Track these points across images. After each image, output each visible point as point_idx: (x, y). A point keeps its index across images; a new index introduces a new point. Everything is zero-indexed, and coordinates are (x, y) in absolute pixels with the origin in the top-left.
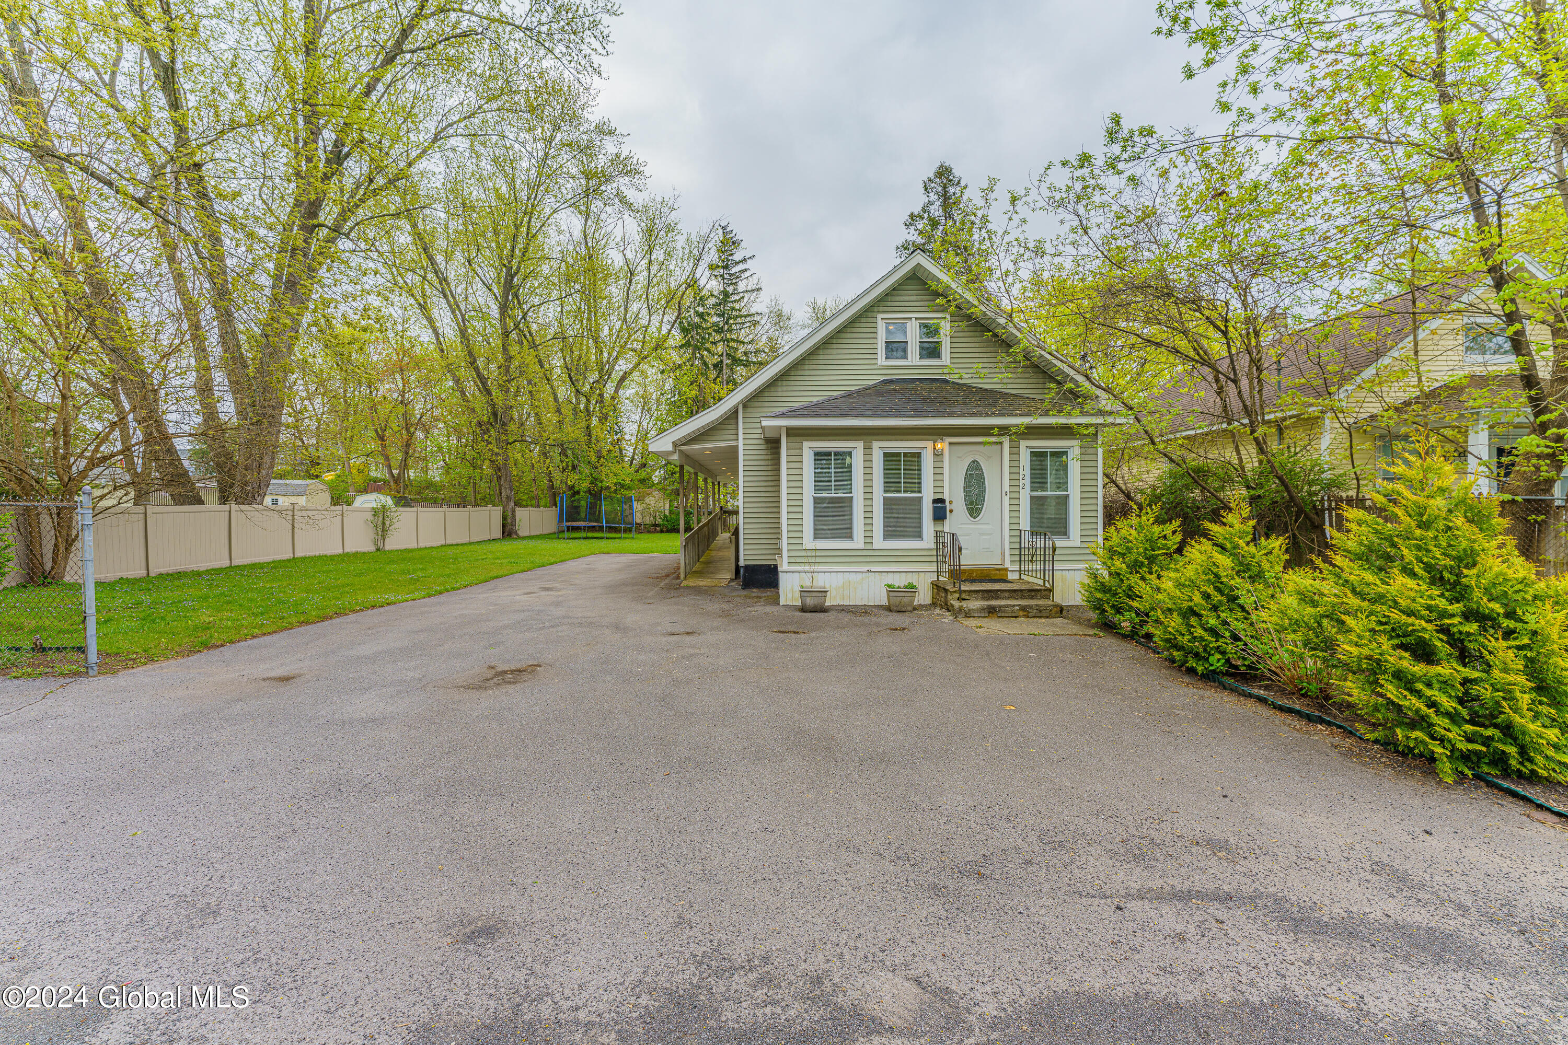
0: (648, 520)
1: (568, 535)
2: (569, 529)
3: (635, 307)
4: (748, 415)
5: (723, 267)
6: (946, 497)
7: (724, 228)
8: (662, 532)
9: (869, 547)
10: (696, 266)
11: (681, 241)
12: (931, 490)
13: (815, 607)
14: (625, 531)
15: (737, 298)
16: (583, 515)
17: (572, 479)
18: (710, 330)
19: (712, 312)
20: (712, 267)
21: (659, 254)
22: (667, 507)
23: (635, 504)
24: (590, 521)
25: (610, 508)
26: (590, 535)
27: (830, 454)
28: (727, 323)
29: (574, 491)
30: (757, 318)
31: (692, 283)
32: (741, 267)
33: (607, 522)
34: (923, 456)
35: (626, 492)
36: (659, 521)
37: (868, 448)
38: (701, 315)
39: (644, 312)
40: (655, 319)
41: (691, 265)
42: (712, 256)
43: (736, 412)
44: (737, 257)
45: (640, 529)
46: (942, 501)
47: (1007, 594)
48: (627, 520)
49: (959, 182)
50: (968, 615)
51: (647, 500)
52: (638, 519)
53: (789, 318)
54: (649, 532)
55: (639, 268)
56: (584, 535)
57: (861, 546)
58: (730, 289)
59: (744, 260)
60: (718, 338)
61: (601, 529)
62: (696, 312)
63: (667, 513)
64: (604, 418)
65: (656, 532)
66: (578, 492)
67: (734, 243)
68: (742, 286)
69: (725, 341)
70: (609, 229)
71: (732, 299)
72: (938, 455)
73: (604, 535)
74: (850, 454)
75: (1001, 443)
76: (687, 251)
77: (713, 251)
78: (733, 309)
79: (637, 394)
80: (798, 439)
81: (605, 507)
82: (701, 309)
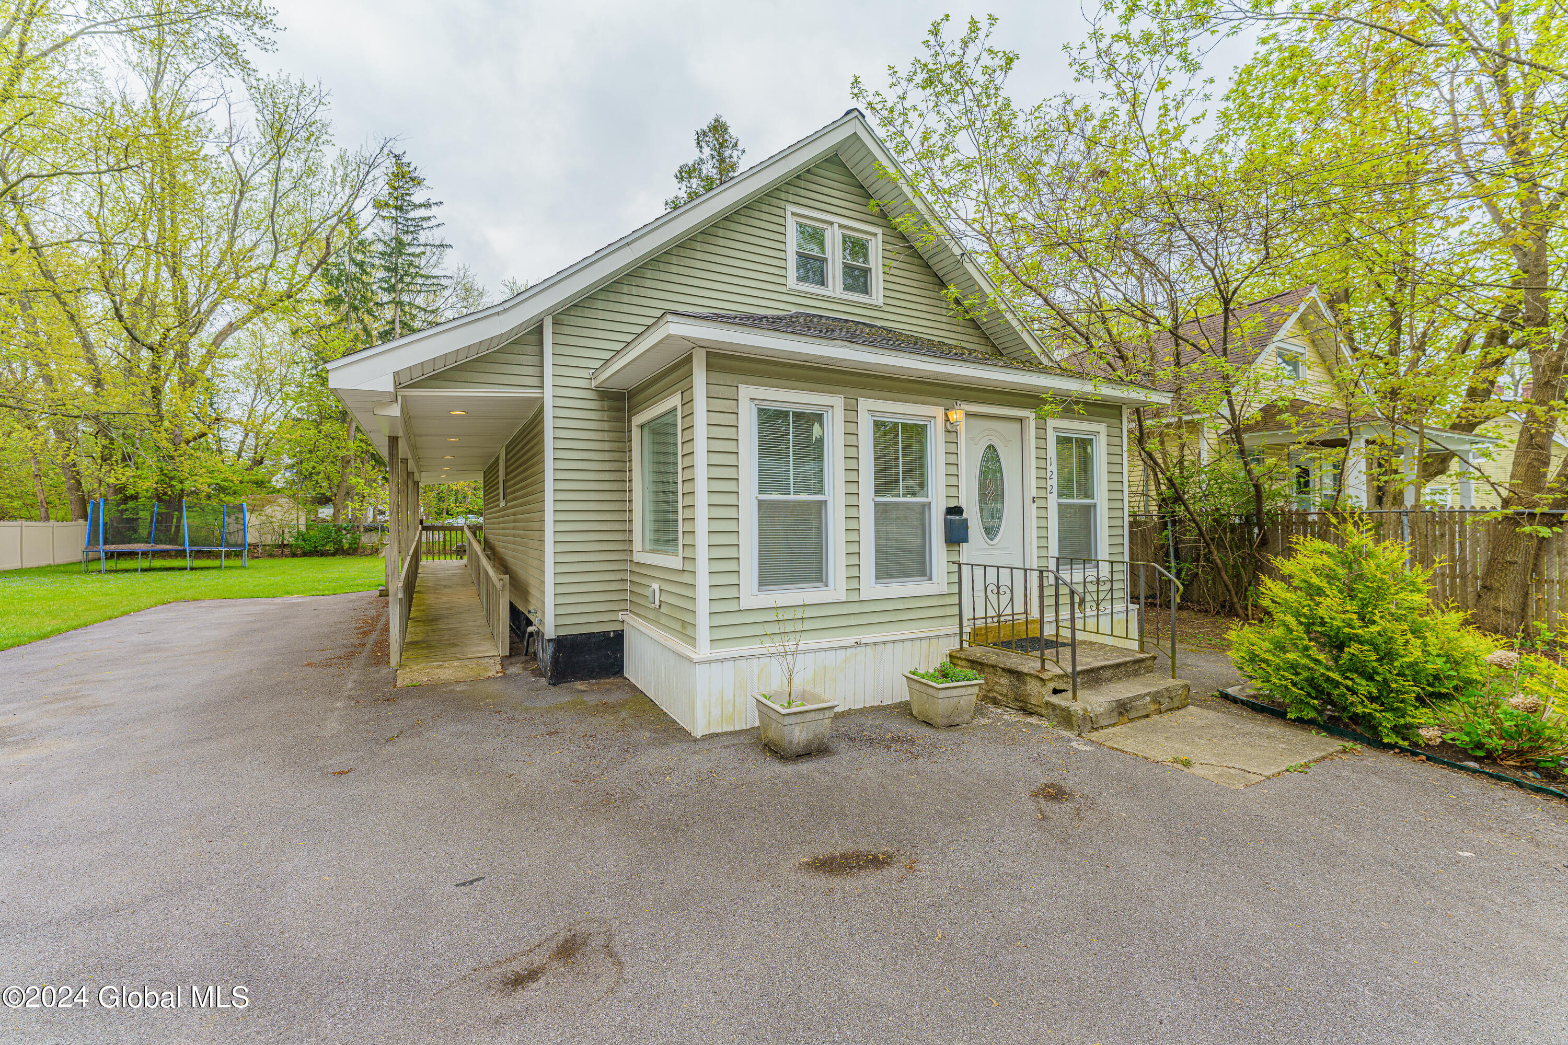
0: (269, 540)
1: (111, 564)
2: (110, 556)
3: (247, 238)
4: (562, 339)
5: (396, 208)
6: (963, 504)
7: (397, 157)
8: (294, 555)
9: (854, 597)
10: (354, 196)
11: (329, 154)
12: (943, 491)
13: (809, 743)
14: (228, 555)
15: (418, 250)
16: (144, 532)
17: (120, 475)
18: (374, 287)
19: (377, 262)
20: (379, 205)
21: (292, 164)
22: (302, 521)
23: (248, 515)
24: (157, 542)
25: (197, 522)
26: (157, 563)
27: (785, 414)
28: (401, 280)
29: (124, 495)
30: (444, 281)
31: (348, 218)
32: (422, 213)
33: (193, 543)
34: (930, 433)
35: (228, 499)
36: (289, 540)
37: (851, 409)
38: (361, 265)
39: (266, 246)
40: (284, 261)
41: (348, 191)
42: (379, 186)
43: (539, 330)
44: (418, 196)
45: (256, 552)
46: (957, 510)
47: (1109, 673)
48: (232, 540)
49: (735, 145)
50: (1091, 723)
51: (268, 510)
52: (252, 537)
53: (481, 295)
54: (271, 556)
55: (257, 179)
56: (145, 564)
57: (842, 596)
58: (407, 238)
59: (427, 205)
60: (386, 298)
61: (181, 554)
62: (353, 260)
63: (303, 528)
64: (188, 382)
65: (283, 555)
66: (135, 497)
67: (412, 179)
68: (423, 236)
69: (399, 304)
70: (204, 106)
71: (411, 250)
72: (951, 431)
73: (187, 563)
74: (819, 417)
75: (1021, 420)
76: (340, 172)
77: (381, 182)
78: (411, 264)
79: (247, 367)
80: (729, 378)
81: (188, 521)
82: (359, 257)
